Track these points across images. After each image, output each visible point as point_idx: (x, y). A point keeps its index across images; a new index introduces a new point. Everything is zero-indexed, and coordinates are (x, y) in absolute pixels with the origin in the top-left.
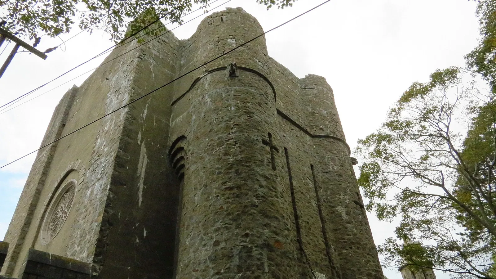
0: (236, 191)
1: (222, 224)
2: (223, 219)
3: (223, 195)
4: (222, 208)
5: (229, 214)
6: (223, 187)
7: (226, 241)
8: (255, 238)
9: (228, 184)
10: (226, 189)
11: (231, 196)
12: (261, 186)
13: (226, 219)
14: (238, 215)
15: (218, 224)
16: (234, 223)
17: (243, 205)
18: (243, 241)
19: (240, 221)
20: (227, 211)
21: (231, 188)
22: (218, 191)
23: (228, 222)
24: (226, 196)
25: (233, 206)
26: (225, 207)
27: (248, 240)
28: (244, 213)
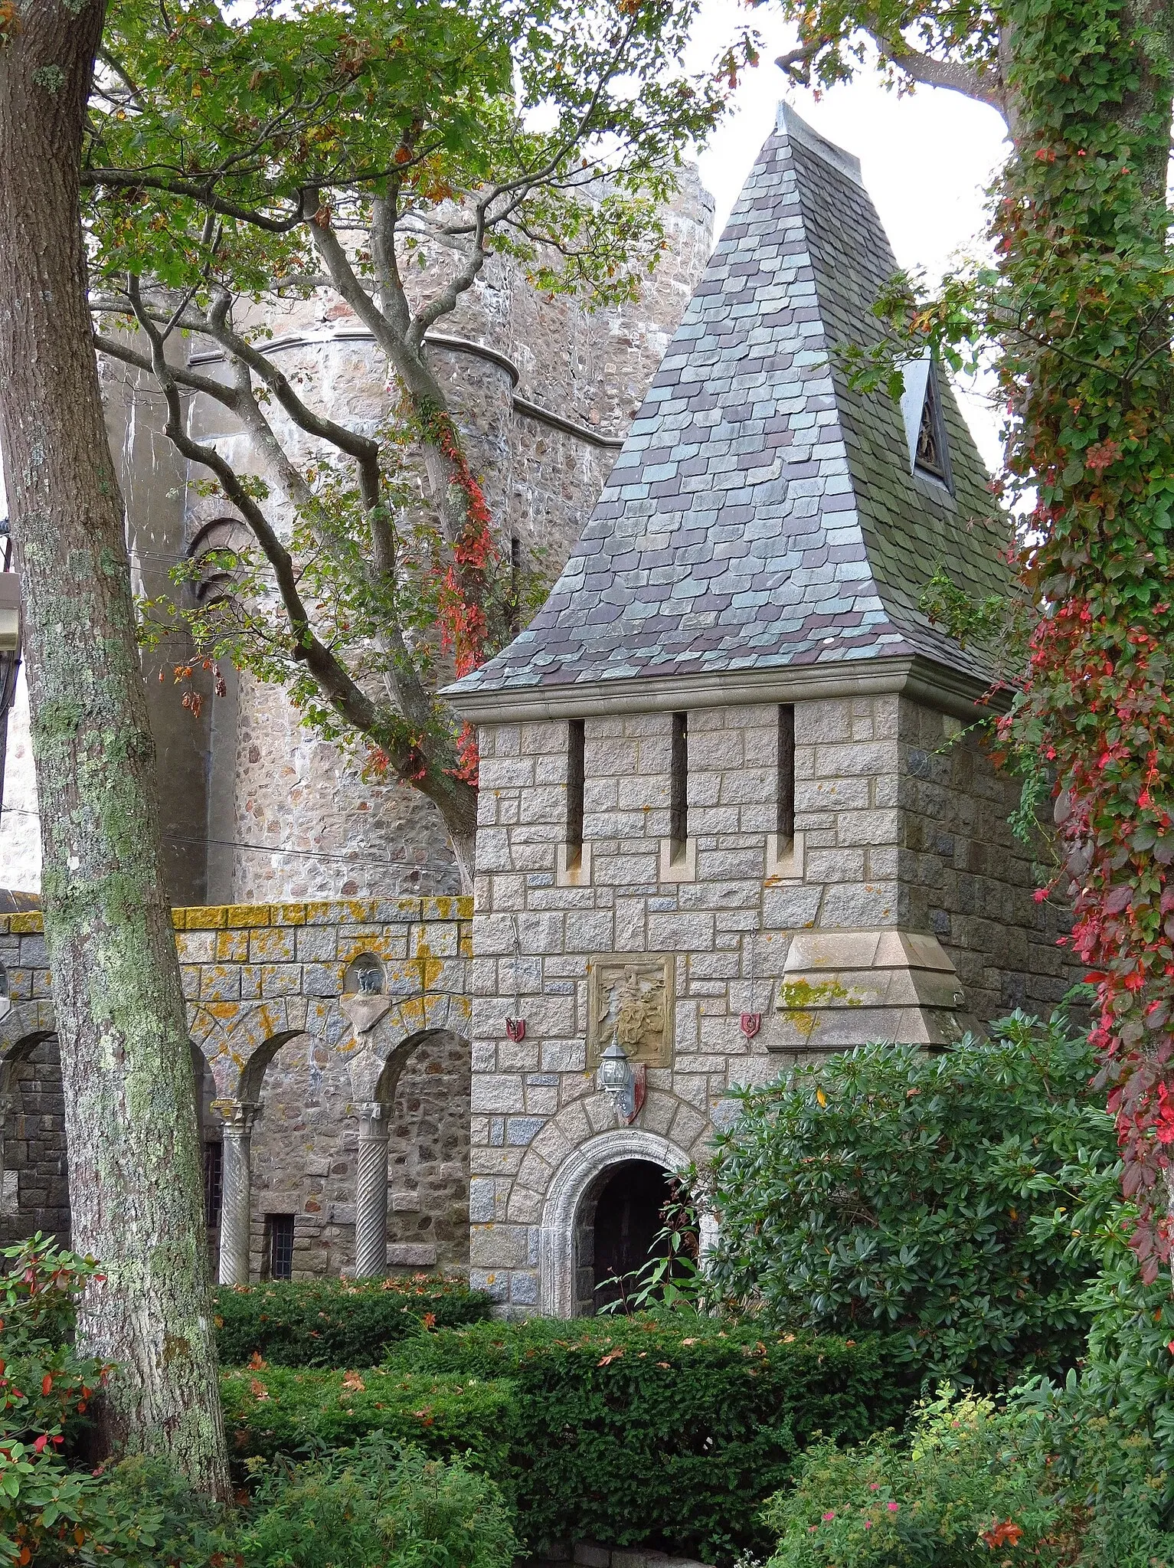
1: (362, 844)
2: (366, 833)
4: (363, 806)
5: (379, 825)
7: (370, 885)
8: (432, 884)
13: (372, 835)
14: (400, 828)
15: (354, 843)
16: (390, 847)
17: (412, 805)
18: (406, 890)
19: (402, 844)
20: (374, 816)
23: (378, 842)
25: (390, 804)
26: (371, 804)
27: (417, 887)
28: (411, 824)
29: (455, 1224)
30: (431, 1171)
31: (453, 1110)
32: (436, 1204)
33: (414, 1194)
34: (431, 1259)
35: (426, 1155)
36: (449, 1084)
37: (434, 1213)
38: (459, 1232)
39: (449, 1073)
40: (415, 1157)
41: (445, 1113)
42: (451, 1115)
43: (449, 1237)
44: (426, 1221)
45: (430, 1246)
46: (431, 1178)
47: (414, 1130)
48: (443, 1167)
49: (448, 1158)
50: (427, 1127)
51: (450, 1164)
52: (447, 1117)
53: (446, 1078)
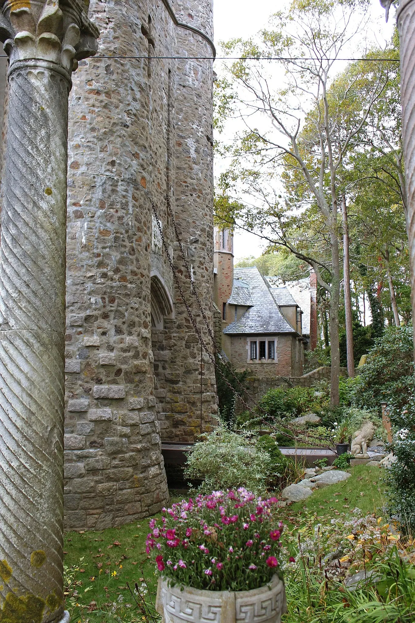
0: (103, 97)
1: (83, 140)
2: (85, 133)
3: (87, 99)
4: (84, 117)
5: (93, 130)
6: (88, 87)
7: (87, 164)
8: (123, 169)
9: (95, 85)
10: (91, 91)
11: (97, 104)
12: (135, 99)
13: (89, 135)
14: (105, 133)
15: (78, 139)
16: (99, 144)
17: (112, 121)
18: (108, 170)
19: (106, 142)
20: (90, 124)
21: (98, 93)
22: (80, 91)
23: (92, 140)
24: (91, 102)
25: (100, 119)
26: (88, 117)
27: (114, 170)
28: (112, 132)
29: (135, 373)
30: (122, 341)
31: (133, 305)
32: (125, 361)
33: (112, 354)
34: (122, 395)
35: (119, 331)
36: (131, 290)
37: (124, 367)
38: (137, 379)
39: (131, 283)
40: (113, 332)
41: (129, 306)
42: (132, 308)
43: (131, 381)
44: (119, 371)
45: (121, 387)
46: (122, 345)
47: (112, 315)
48: (128, 339)
49: (130, 334)
50: (119, 314)
51: (131, 337)
52: (130, 309)
53: (129, 285)
